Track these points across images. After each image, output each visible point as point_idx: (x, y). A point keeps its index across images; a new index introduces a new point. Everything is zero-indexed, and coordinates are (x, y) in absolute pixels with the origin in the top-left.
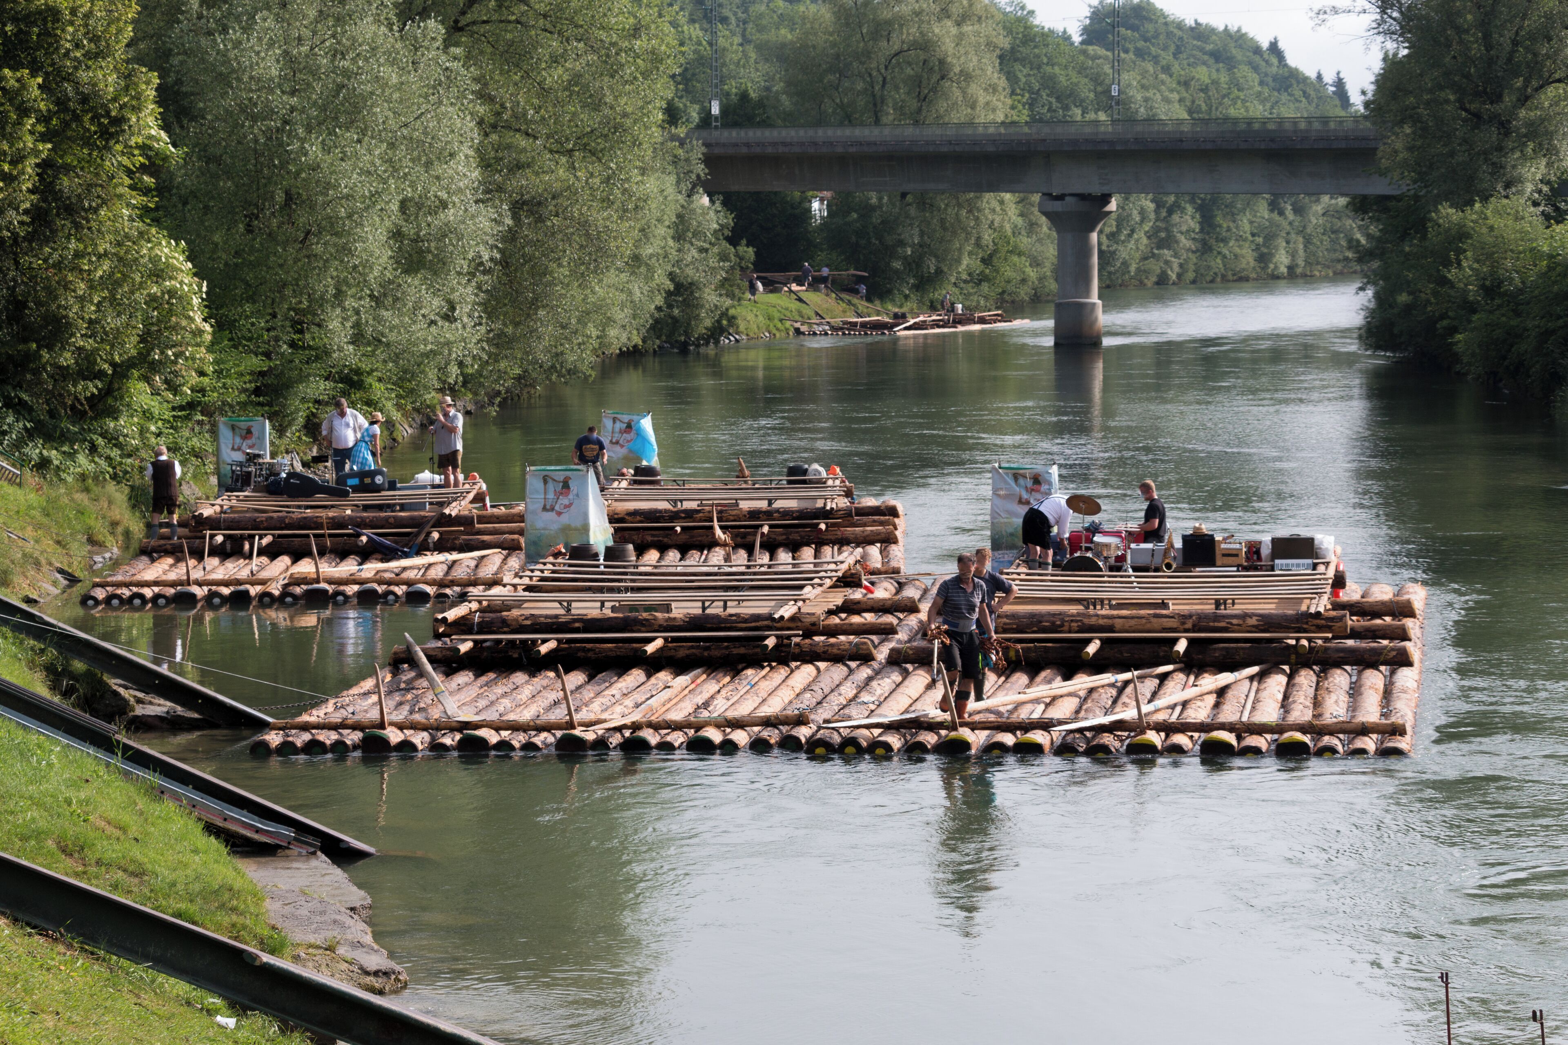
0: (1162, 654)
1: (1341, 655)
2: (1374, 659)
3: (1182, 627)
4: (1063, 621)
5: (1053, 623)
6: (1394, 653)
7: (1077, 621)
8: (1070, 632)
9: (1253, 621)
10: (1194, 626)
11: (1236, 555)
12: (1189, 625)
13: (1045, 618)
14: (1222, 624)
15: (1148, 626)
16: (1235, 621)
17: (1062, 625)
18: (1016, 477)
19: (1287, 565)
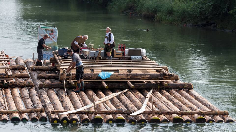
0: (121, 86)
1: (173, 86)
2: (182, 87)
3: (127, 78)
4: (92, 76)
5: (89, 77)
6: (188, 86)
7: (96, 76)
8: (94, 79)
9: (148, 76)
10: (130, 77)
11: (120, 54)
12: (129, 77)
13: (87, 75)
14: (139, 77)
15: (117, 77)
16: (142, 76)
17: (92, 77)
18: (46, 30)
19: (134, 57)
